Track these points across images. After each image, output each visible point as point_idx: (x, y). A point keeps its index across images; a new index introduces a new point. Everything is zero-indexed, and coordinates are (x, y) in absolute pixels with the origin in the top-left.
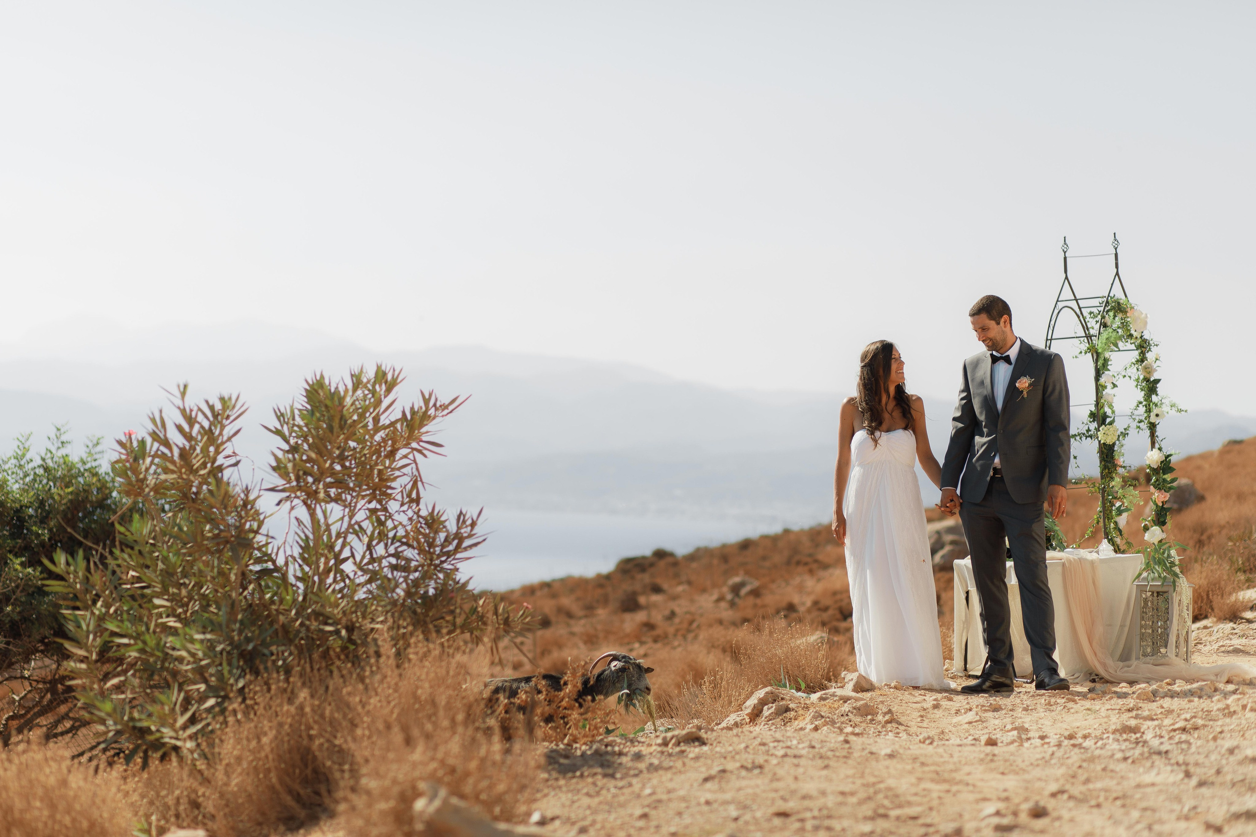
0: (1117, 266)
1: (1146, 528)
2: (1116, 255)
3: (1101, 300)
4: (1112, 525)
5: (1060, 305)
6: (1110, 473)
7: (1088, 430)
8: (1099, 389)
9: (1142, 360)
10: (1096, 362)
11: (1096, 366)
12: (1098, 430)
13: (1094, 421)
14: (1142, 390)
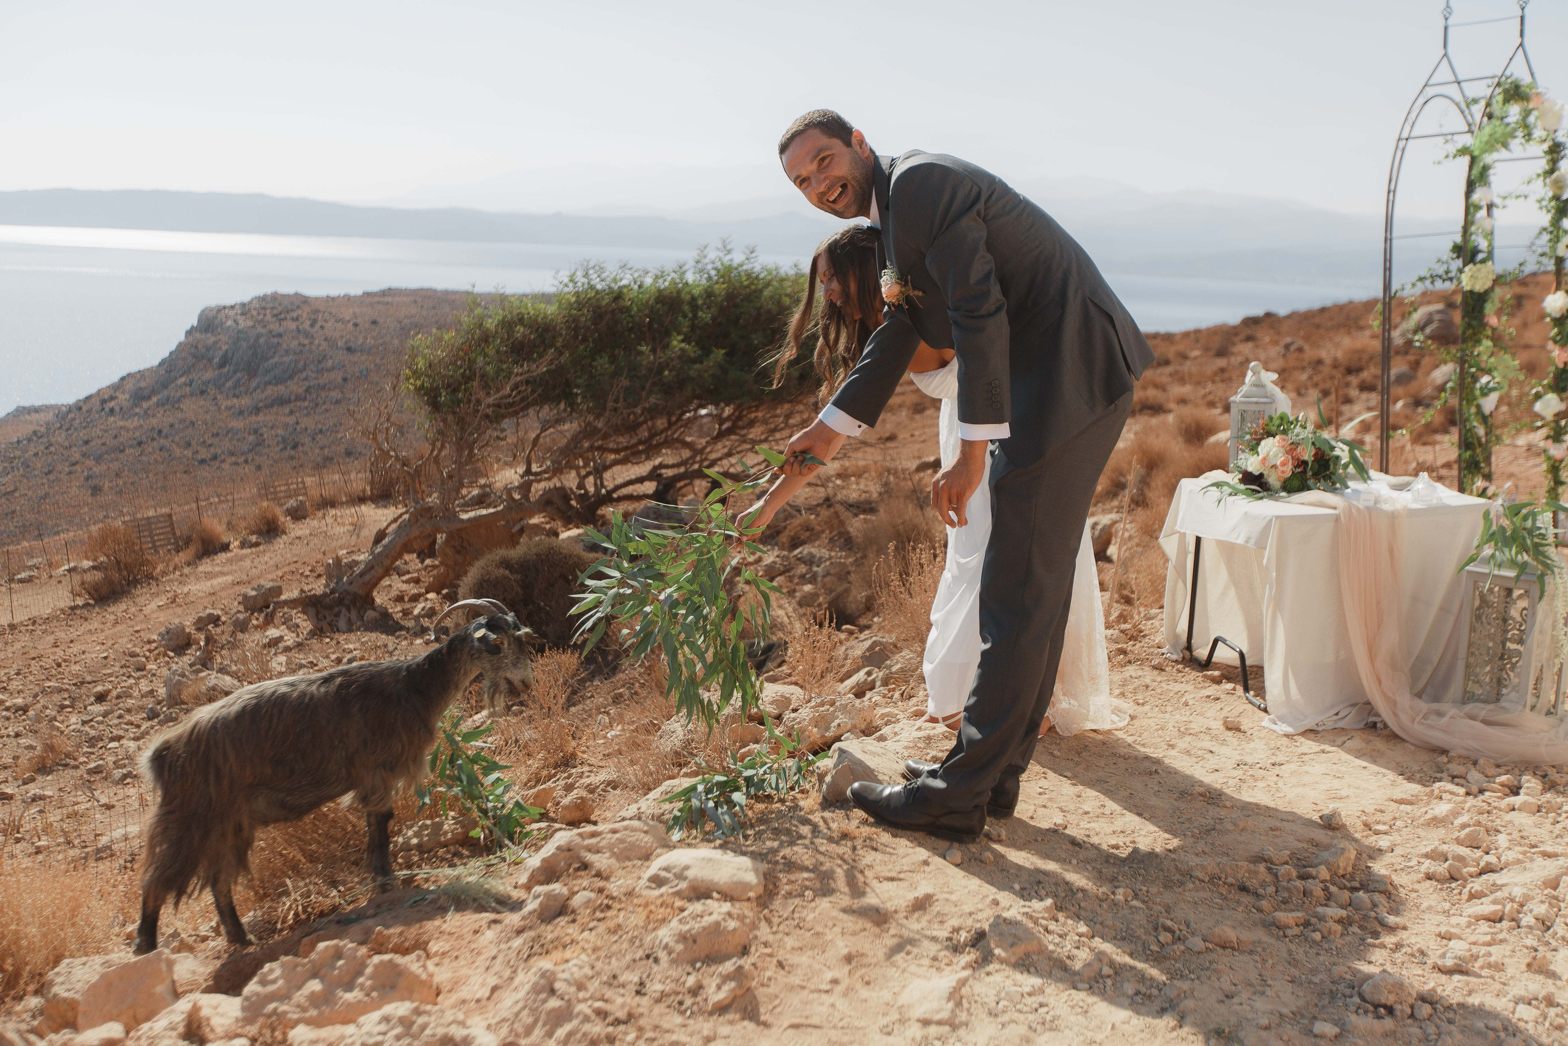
0: (1522, 35)
1: (1538, 396)
2: (1522, 18)
3: (1489, 81)
4: (1473, 410)
5: (1430, 92)
6: (1475, 334)
7: (1447, 272)
8: (1470, 209)
9: (1552, 171)
10: (1471, 167)
11: (1469, 176)
12: (1461, 271)
13: (1458, 257)
14: (1549, 211)
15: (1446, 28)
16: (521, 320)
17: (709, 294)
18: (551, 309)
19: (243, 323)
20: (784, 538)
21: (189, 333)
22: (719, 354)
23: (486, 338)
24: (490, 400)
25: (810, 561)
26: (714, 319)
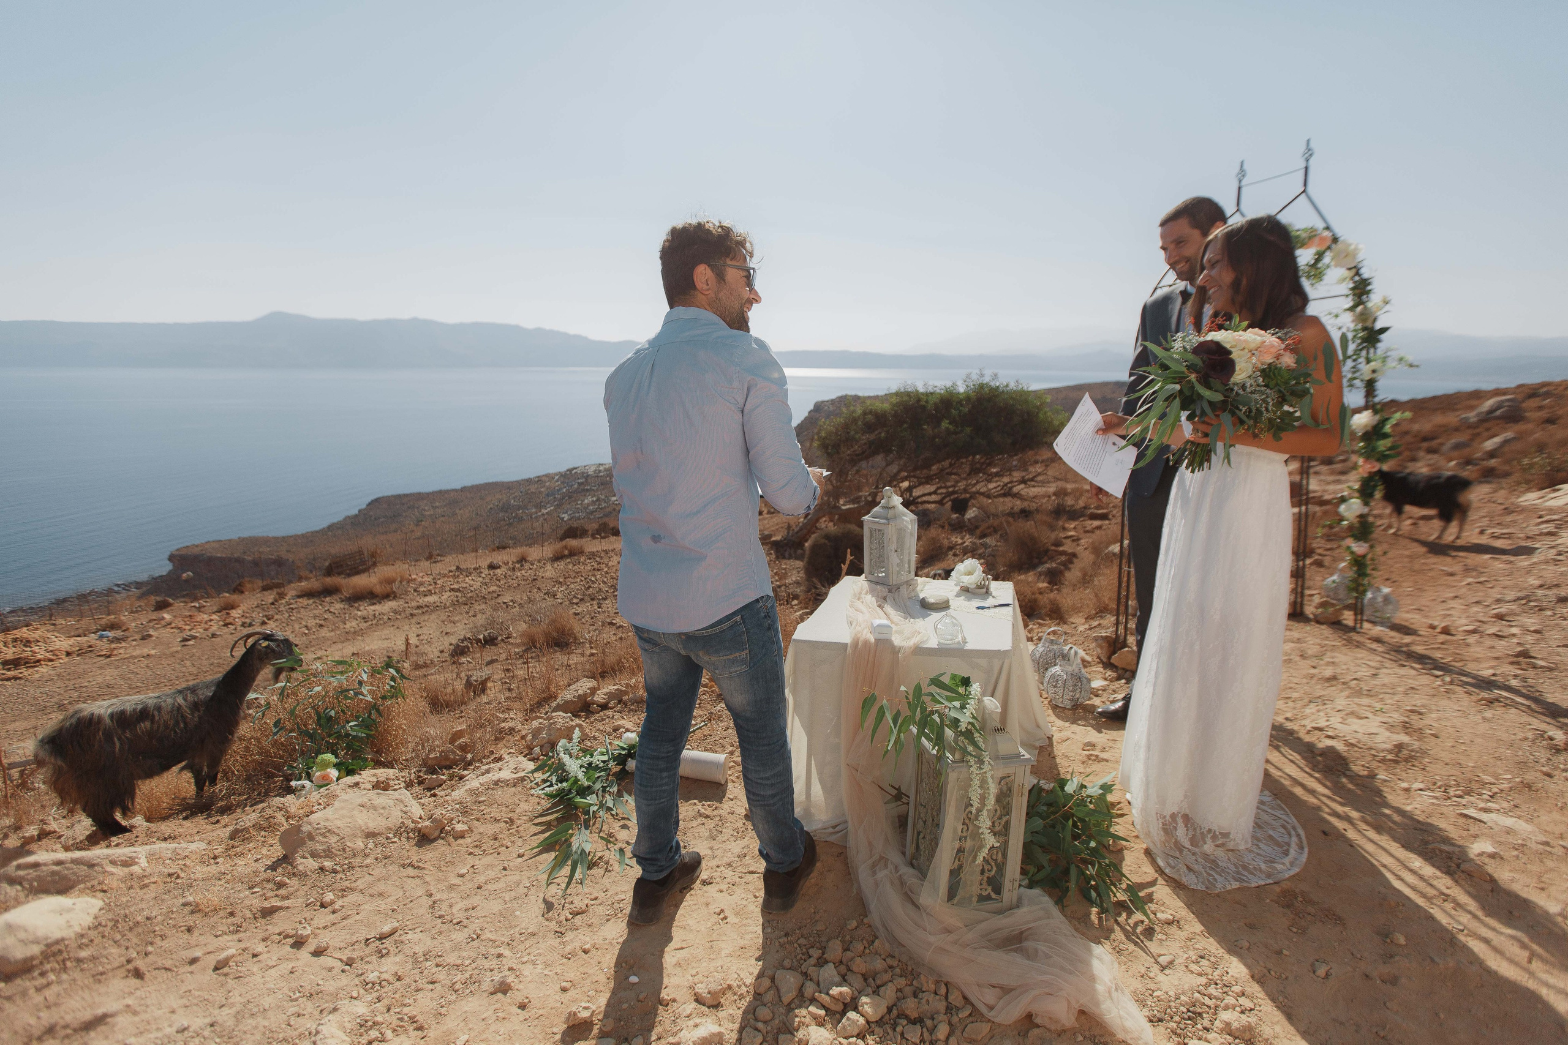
0: (1305, 185)
2: (1306, 168)
9: (1359, 305)
15: (1239, 188)
16: (871, 412)
17: (968, 398)
18: (886, 406)
19: (831, 408)
20: (978, 532)
21: (809, 412)
22: (968, 430)
23: (855, 420)
24: (849, 452)
25: (985, 546)
26: (969, 411)
